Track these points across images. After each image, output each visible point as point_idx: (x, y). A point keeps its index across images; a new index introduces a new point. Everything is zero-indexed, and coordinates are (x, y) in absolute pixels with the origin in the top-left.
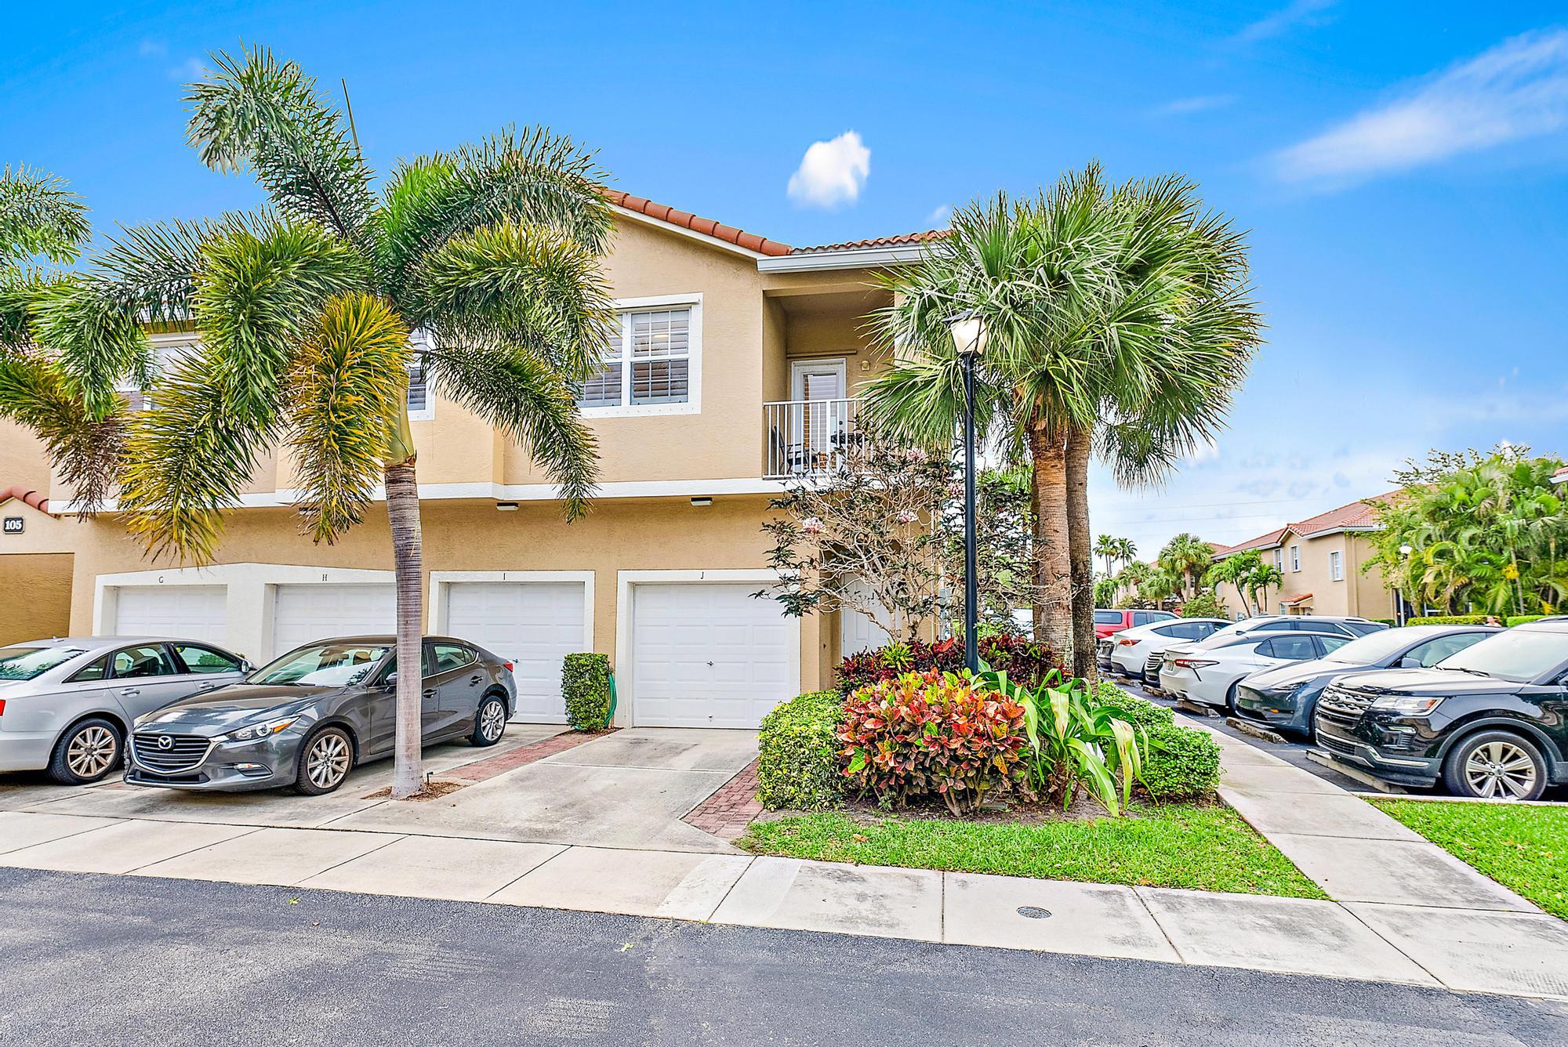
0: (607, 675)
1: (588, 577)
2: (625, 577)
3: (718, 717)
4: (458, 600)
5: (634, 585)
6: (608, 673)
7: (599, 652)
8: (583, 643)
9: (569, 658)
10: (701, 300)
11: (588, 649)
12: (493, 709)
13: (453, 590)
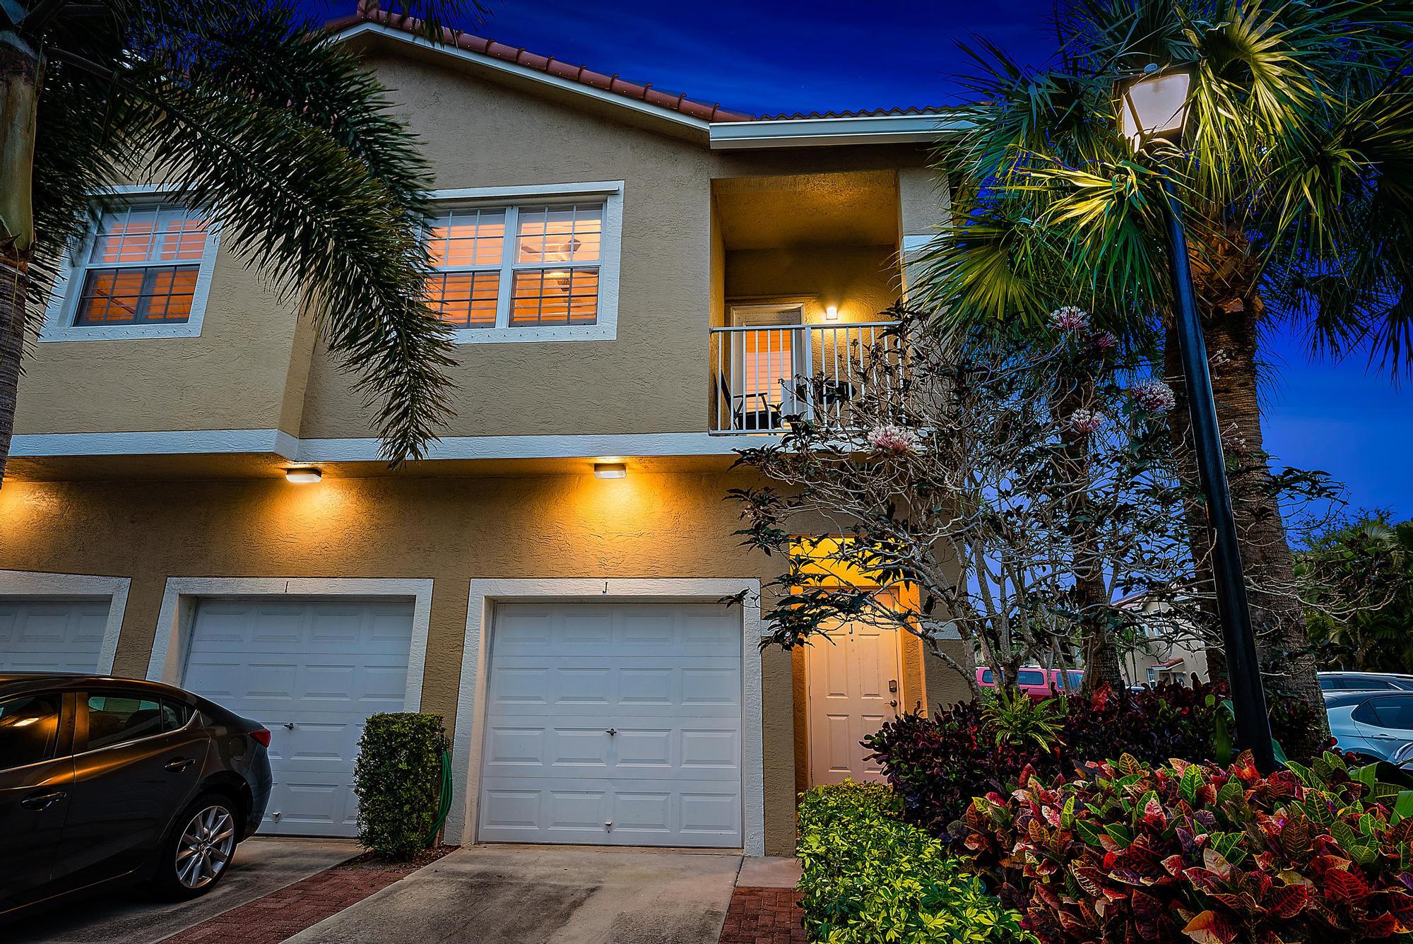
0: (438, 751)
1: (422, 590)
2: (481, 589)
3: (621, 826)
4: (210, 626)
5: (496, 605)
6: (442, 748)
7: (430, 713)
8: (403, 696)
9: (374, 723)
10: (622, 189)
11: (412, 706)
12: (210, 824)
13: (202, 610)
